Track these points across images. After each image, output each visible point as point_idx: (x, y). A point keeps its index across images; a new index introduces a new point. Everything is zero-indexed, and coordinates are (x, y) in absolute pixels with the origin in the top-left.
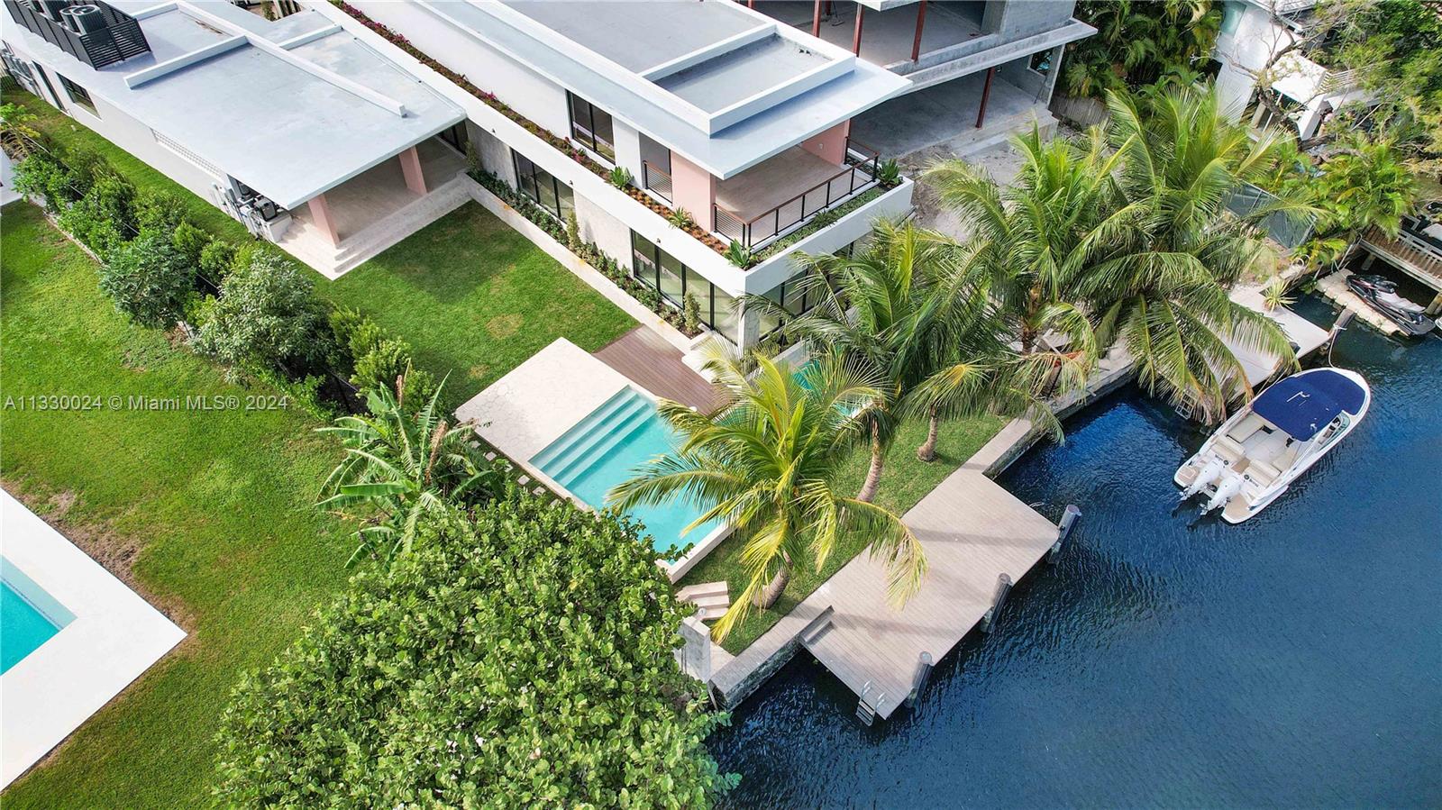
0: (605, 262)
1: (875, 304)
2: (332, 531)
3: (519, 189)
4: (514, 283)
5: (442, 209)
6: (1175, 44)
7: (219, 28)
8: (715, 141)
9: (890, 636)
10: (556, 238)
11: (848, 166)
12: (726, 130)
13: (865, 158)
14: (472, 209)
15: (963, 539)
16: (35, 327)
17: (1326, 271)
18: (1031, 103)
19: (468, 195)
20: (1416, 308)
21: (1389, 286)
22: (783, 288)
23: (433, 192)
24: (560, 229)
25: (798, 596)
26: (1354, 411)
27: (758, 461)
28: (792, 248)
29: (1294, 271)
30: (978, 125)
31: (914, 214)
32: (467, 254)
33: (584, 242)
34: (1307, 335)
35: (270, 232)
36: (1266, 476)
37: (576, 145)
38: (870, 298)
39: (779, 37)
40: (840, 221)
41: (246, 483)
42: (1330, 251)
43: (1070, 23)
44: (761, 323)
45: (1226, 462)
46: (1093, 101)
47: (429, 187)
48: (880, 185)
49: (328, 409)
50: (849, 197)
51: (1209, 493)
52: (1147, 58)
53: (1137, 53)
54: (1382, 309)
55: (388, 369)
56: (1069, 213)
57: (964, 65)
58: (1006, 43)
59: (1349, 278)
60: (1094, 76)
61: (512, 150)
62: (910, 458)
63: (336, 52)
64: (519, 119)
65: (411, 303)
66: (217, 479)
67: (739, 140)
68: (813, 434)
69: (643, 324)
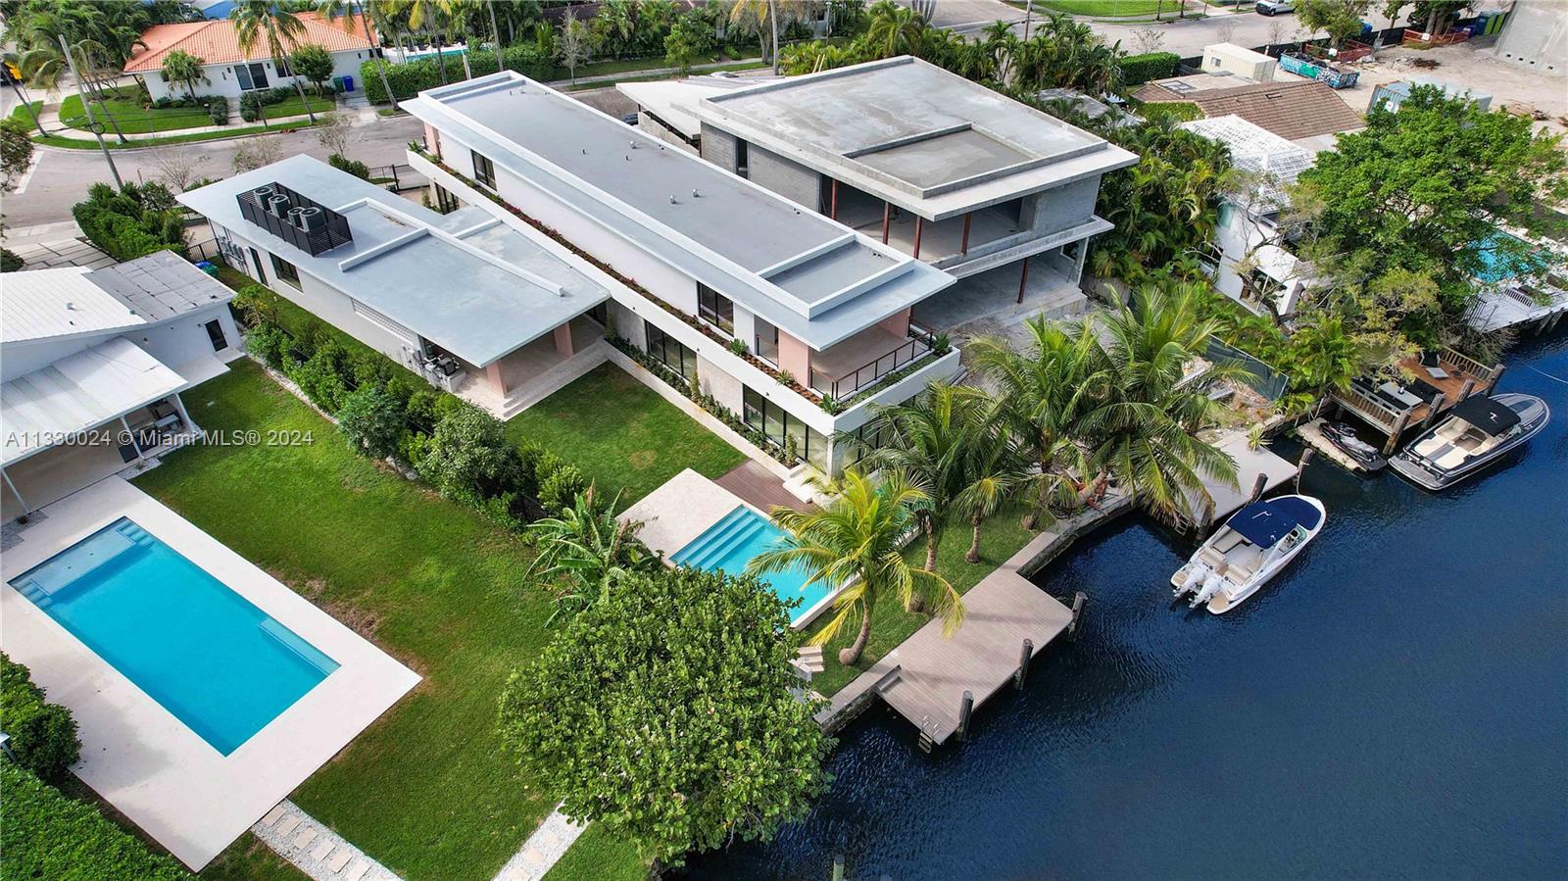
0: (721, 411)
1: (926, 438)
2: (522, 608)
3: (648, 352)
4: (648, 426)
5: (585, 367)
6: (1182, 234)
7: (404, 222)
8: (812, 323)
9: (943, 686)
10: (680, 391)
11: (911, 339)
12: (820, 316)
13: (924, 333)
14: (608, 369)
15: (1000, 619)
16: (272, 457)
17: (1304, 420)
18: (1063, 282)
19: (605, 356)
20: (1371, 449)
21: (1351, 432)
22: (861, 430)
23: (577, 354)
24: (683, 384)
25: (873, 657)
26: (1310, 528)
27: (847, 541)
28: (868, 400)
29: (1275, 419)
30: (1020, 301)
31: (966, 373)
32: (607, 403)
33: (703, 394)
34: (1280, 469)
35: (449, 385)
36: (1239, 576)
37: (702, 321)
38: (923, 433)
39: (858, 243)
40: (904, 380)
41: (453, 574)
42: (1302, 403)
43: (1092, 220)
44: (845, 457)
45: (1211, 568)
46: (1116, 279)
47: (575, 352)
48: (934, 353)
49: (516, 518)
50: (911, 362)
51: (1196, 591)
52: (1158, 246)
53: (1149, 242)
54: (1345, 449)
55: (568, 487)
56: (1064, 377)
57: (1004, 256)
58: (1038, 238)
59: (1322, 425)
60: (1115, 260)
61: (646, 321)
62: (960, 560)
63: (500, 242)
64: (655, 300)
65: (567, 441)
66: (429, 570)
67: (830, 323)
68: (887, 522)
69: (751, 459)
